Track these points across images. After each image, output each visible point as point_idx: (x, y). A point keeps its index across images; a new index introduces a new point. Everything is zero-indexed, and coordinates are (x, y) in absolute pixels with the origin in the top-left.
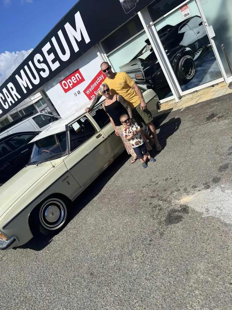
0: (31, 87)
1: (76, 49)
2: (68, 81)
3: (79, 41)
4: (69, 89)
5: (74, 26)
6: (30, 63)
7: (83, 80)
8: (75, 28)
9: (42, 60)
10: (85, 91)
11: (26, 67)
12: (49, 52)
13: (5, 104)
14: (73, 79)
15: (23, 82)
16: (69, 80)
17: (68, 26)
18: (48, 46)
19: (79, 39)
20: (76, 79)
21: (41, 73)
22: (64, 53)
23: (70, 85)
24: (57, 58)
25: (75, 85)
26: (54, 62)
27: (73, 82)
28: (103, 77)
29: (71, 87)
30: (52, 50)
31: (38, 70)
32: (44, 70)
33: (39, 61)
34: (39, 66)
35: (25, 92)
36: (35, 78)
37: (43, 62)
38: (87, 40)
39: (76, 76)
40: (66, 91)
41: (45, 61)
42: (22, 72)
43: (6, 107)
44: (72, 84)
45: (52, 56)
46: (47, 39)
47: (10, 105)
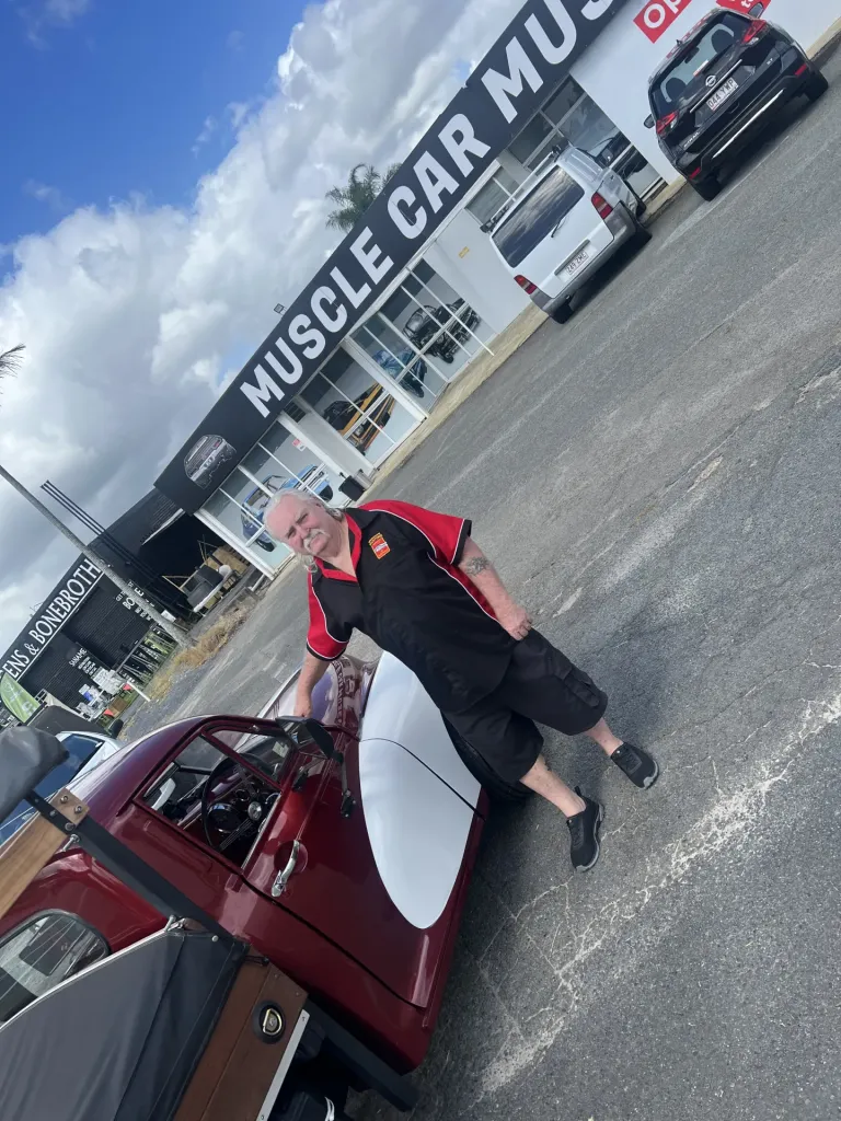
4: (670, 17)
11: (531, 20)
15: (511, 84)
21: (587, 8)
23: (674, 6)
29: (675, 10)
35: (512, 116)
36: (559, 41)
40: (654, 34)
42: (512, 46)
43: (410, 232)
47: (437, 205)
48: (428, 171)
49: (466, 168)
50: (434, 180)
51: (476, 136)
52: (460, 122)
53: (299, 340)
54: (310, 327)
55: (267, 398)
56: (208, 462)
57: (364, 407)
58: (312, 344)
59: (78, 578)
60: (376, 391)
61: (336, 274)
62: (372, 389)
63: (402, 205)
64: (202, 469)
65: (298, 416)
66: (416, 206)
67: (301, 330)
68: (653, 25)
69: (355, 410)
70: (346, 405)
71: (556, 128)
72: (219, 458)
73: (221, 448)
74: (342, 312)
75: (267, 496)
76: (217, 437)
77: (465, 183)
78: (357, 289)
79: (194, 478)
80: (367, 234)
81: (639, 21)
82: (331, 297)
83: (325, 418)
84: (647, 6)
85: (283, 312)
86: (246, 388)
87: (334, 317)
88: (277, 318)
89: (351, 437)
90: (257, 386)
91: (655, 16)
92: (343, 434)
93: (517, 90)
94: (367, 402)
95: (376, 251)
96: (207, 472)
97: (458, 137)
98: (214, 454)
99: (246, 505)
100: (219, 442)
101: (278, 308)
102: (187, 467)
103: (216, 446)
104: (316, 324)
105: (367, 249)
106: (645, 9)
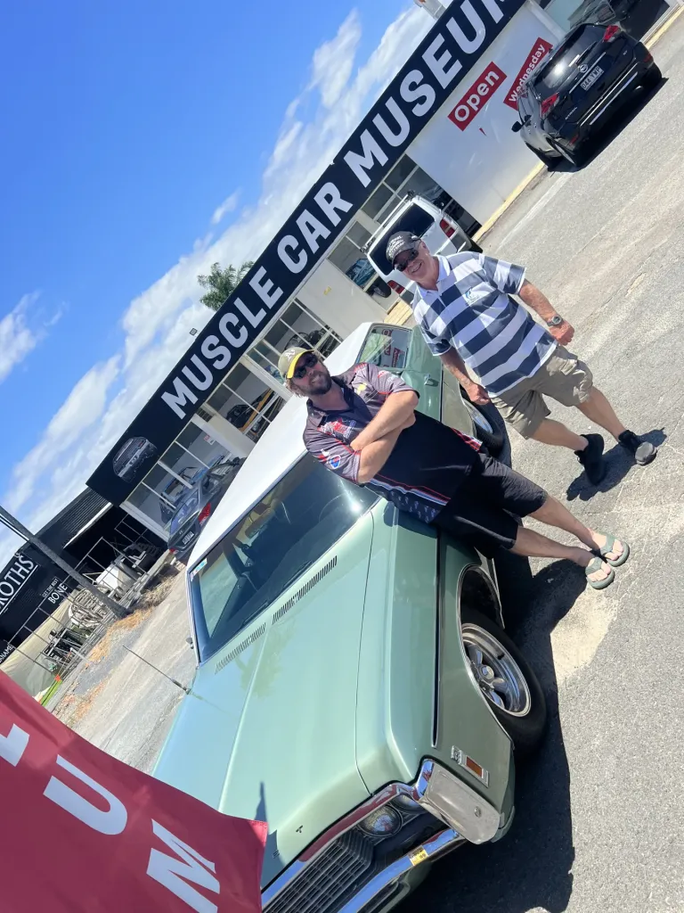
1: (498, 17)
2: (469, 102)
4: (473, 114)
6: (390, 101)
7: (503, 76)
9: (420, 79)
10: (507, 101)
13: (296, 260)
18: (439, 40)
20: (489, 85)
21: (416, 109)
23: (474, 107)
24: (456, 56)
25: (484, 100)
26: (448, 67)
29: (476, 109)
30: (450, 44)
32: (422, 100)
33: (413, 87)
34: (412, 96)
35: (365, 181)
36: (397, 130)
37: (421, 83)
39: (487, 79)
40: (462, 126)
41: (429, 78)
42: (365, 136)
43: (295, 268)
44: (478, 102)
45: (447, 56)
47: (315, 247)
48: (308, 224)
50: (312, 230)
51: (342, 197)
52: (330, 188)
53: (209, 355)
54: (218, 345)
55: (184, 403)
56: (133, 460)
57: (259, 407)
58: (220, 357)
59: (8, 580)
60: (269, 394)
61: (239, 303)
62: (266, 393)
63: (288, 249)
64: (128, 466)
65: (207, 417)
66: (299, 249)
67: (212, 347)
68: (461, 119)
69: (252, 411)
70: (245, 407)
71: (395, 193)
72: (142, 455)
73: (144, 447)
74: (244, 331)
75: (182, 484)
76: (141, 438)
77: (335, 231)
78: (255, 313)
79: (121, 475)
80: (262, 272)
81: (452, 116)
82: (235, 320)
83: (227, 418)
84: (457, 107)
85: (197, 335)
86: (166, 397)
87: (237, 335)
88: (192, 340)
89: (249, 434)
90: (176, 394)
91: (462, 113)
92: (242, 431)
93: (369, 165)
94: (262, 403)
95: (269, 284)
96: (132, 469)
97: (329, 198)
98: (138, 453)
99: (165, 494)
100: (143, 442)
101: (193, 332)
102: (115, 465)
103: (140, 446)
104: (223, 342)
105: (262, 283)
106: (455, 109)
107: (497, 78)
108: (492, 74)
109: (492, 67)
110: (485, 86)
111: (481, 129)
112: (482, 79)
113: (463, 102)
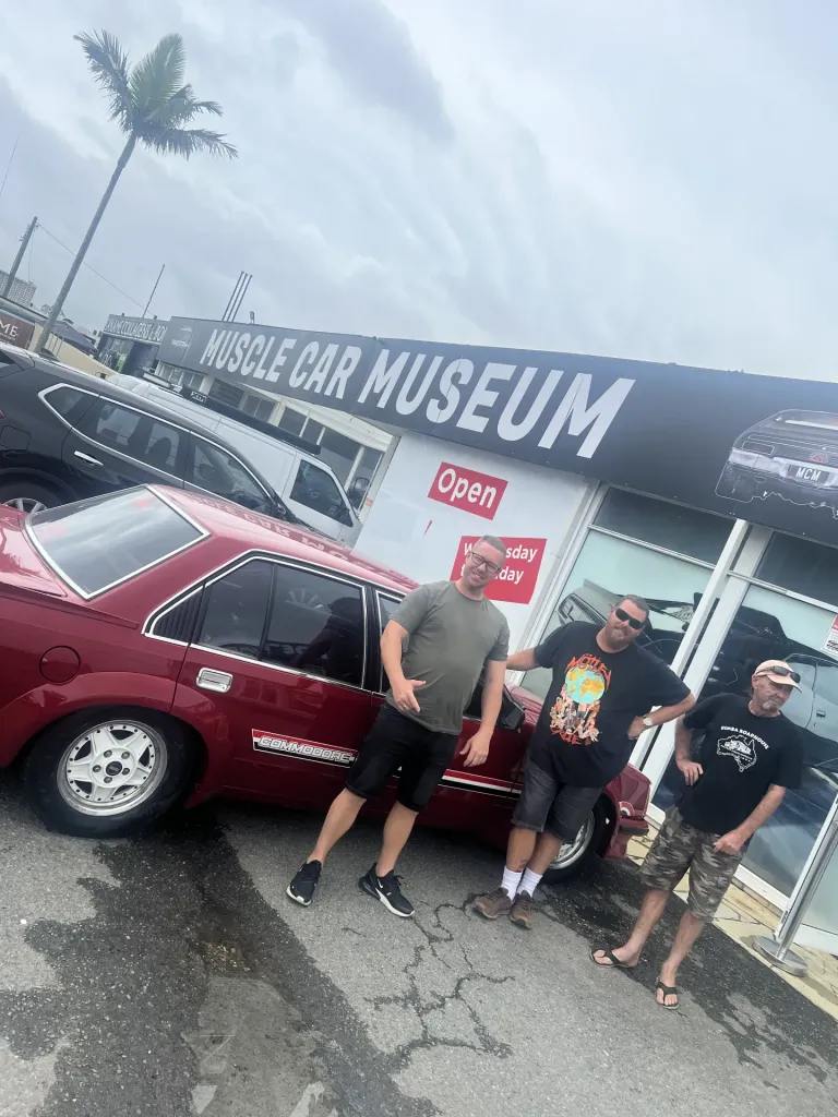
0: (382, 404)
1: (547, 441)
2: (461, 481)
3: (570, 433)
4: (445, 498)
5: (594, 396)
6: (438, 360)
7: (489, 513)
8: (591, 402)
9: (464, 381)
10: (467, 540)
11: (421, 358)
12: (494, 385)
13: (299, 375)
14: (476, 489)
15: (381, 378)
16: (466, 482)
17: (582, 382)
18: (504, 372)
19: (574, 431)
20: (479, 498)
21: (434, 403)
22: (518, 419)
23: (456, 493)
24: (492, 413)
25: (462, 504)
26: (480, 411)
27: (467, 493)
28: (532, 556)
29: (452, 499)
30: (503, 389)
31: (434, 392)
32: (443, 405)
33: (456, 378)
34: (445, 385)
35: (362, 399)
36: (410, 397)
37: (461, 388)
38: (587, 450)
39: (488, 489)
40: (435, 494)
41: (466, 392)
42: (404, 357)
43: (294, 382)
44: (460, 495)
45: (489, 399)
46: (520, 359)
47: (307, 387)
49: (328, 392)
50: (321, 371)
51: (349, 378)
53: (238, 348)
54: (244, 350)
58: (235, 360)
63: (308, 356)
66: (307, 369)
67: (243, 345)
68: (440, 484)
74: (252, 366)
77: (321, 397)
78: (263, 367)
80: (289, 343)
81: (445, 466)
82: (259, 350)
84: (452, 467)
85: (251, 321)
90: (216, 340)
91: (447, 481)
93: (378, 388)
97: (347, 364)
98: (185, 344)
101: (253, 315)
104: (245, 353)
105: (284, 351)
106: (449, 466)
107: (489, 506)
108: (493, 491)
109: (501, 486)
110: (480, 490)
111: (431, 523)
112: (486, 481)
113: (461, 473)
